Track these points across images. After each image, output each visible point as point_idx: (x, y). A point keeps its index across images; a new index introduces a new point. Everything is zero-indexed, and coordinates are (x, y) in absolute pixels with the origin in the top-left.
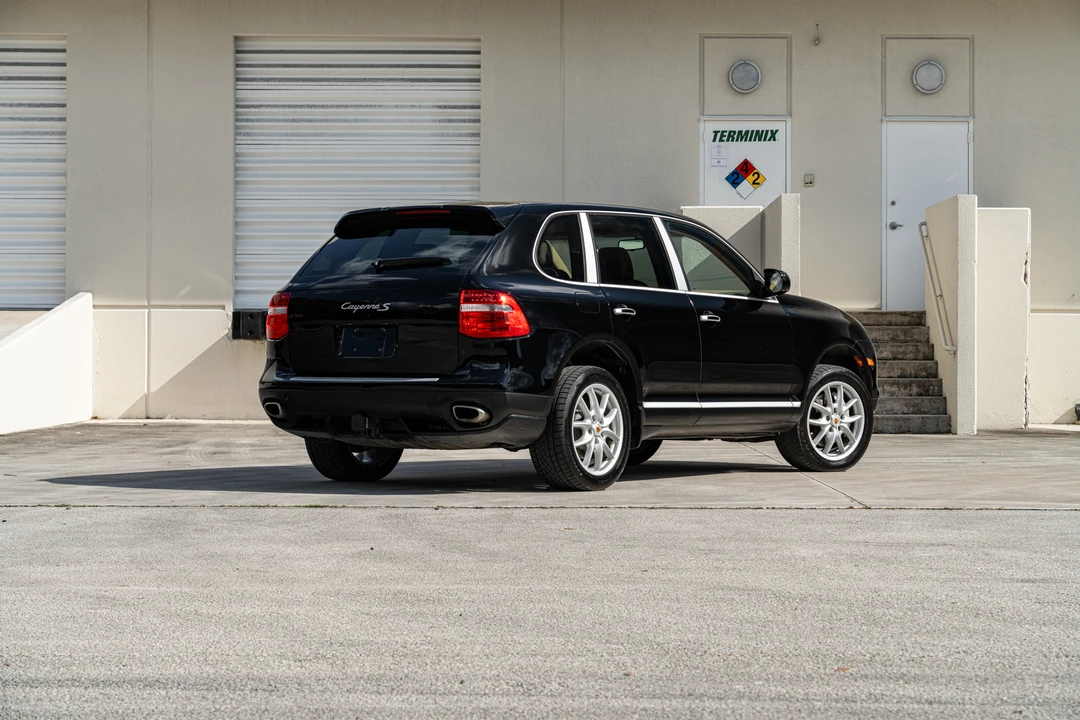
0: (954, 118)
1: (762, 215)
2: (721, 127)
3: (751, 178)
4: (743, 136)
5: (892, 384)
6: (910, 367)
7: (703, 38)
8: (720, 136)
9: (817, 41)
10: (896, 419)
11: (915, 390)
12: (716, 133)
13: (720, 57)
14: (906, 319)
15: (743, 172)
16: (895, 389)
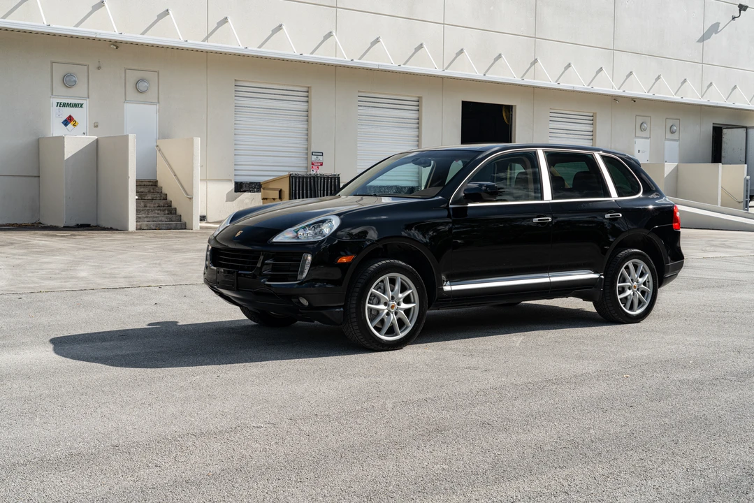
0: (152, 103)
1: (97, 140)
2: (60, 101)
3: (72, 123)
4: (69, 105)
5: (159, 210)
6: (162, 203)
7: (52, 63)
8: (59, 104)
9: (99, 68)
10: (166, 224)
11: (167, 212)
12: (58, 103)
13: (60, 71)
14: (151, 183)
15: (69, 120)
16: (159, 212)
